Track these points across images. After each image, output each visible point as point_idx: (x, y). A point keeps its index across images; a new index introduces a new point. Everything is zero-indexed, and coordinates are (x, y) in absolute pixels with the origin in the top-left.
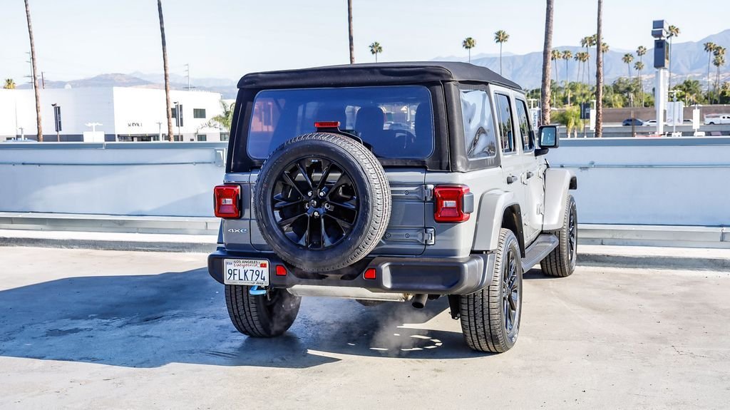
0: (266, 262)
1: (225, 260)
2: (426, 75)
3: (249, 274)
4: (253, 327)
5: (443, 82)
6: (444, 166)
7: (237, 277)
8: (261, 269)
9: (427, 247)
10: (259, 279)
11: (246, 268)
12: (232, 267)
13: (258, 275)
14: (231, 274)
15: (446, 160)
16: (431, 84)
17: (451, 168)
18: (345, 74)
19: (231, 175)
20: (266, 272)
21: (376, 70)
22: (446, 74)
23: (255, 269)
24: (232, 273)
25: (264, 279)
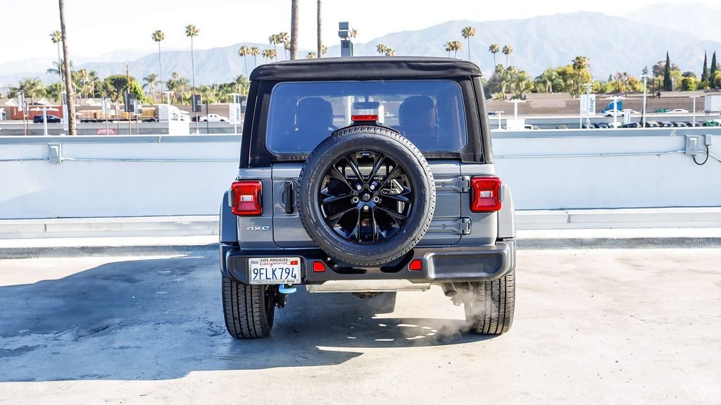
0: (298, 259)
1: (250, 260)
2: (457, 70)
3: (278, 273)
4: (251, 327)
5: (472, 77)
6: (478, 158)
7: (263, 277)
8: (291, 267)
9: (463, 237)
10: (290, 276)
11: (274, 267)
12: (258, 266)
13: (289, 273)
14: (257, 274)
15: (479, 153)
16: (460, 79)
17: (483, 160)
18: (370, 68)
19: (248, 170)
20: (297, 269)
21: (403, 64)
22: (474, 70)
23: (285, 267)
24: (258, 272)
25: (295, 277)
